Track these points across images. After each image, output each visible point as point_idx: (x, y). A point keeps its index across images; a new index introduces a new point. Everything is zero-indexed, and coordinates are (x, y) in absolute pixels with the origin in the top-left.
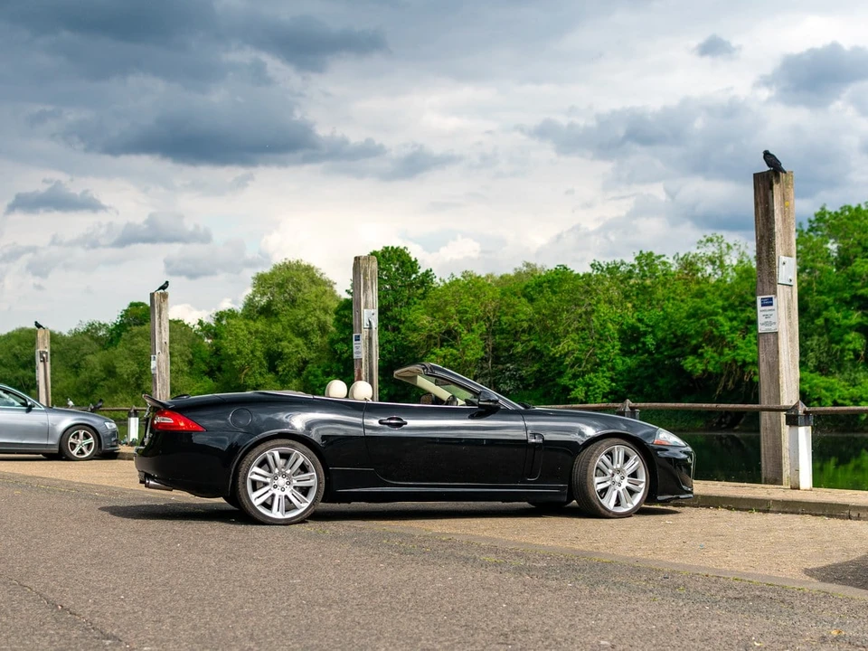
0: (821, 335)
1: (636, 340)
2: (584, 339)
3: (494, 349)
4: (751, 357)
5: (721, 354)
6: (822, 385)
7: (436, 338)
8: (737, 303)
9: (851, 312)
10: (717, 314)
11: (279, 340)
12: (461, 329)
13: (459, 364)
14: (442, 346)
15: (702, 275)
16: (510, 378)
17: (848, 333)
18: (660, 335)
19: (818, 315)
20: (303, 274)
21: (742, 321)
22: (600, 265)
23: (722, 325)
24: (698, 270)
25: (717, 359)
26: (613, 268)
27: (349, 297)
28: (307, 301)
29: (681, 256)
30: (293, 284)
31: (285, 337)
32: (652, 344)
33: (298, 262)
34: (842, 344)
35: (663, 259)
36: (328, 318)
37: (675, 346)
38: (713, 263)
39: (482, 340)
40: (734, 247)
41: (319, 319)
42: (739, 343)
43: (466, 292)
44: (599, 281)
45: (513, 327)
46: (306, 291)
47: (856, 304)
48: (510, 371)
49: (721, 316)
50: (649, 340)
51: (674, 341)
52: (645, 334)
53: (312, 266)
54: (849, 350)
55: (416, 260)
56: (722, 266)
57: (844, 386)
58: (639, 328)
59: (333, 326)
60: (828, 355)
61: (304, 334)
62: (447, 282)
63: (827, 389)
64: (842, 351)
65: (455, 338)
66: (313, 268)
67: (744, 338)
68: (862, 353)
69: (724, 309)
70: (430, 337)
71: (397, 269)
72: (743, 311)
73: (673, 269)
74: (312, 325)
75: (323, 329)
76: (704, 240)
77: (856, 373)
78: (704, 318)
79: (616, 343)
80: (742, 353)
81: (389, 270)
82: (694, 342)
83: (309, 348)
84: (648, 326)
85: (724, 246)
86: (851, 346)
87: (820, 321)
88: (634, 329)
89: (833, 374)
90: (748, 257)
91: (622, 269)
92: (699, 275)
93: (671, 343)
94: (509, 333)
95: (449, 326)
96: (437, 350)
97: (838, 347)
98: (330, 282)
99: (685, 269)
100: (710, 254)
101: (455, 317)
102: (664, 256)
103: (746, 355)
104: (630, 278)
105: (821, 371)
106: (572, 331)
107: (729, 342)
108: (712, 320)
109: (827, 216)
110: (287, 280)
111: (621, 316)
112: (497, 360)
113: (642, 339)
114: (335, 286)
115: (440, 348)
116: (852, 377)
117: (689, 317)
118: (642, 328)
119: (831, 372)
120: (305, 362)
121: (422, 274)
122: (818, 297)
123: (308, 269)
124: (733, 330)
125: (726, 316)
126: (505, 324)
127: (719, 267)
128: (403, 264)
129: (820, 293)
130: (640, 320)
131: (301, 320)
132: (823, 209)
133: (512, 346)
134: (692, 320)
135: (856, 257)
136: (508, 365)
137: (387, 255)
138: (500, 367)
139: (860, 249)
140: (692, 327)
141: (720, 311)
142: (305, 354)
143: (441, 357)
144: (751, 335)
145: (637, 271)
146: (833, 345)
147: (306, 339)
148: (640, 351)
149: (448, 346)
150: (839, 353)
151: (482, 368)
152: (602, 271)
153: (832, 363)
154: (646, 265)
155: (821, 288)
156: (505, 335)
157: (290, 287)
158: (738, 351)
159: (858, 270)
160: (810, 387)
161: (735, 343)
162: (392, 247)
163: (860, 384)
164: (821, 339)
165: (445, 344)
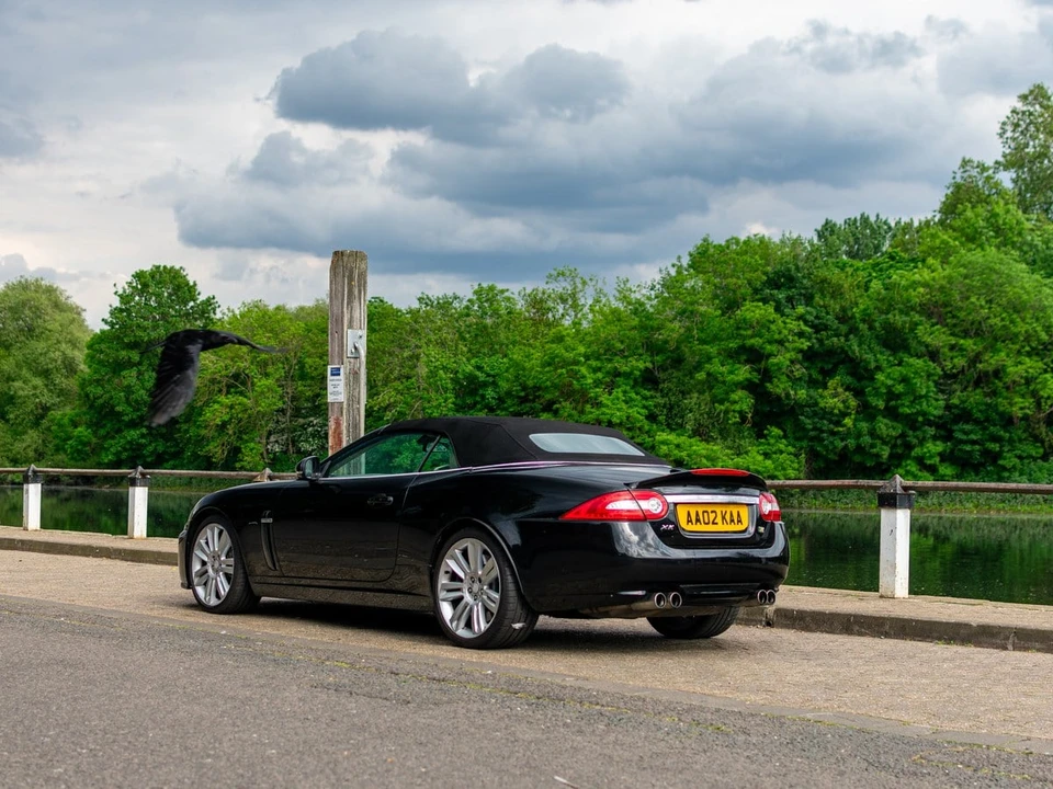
0: (701, 392)
1: (473, 392)
2: (409, 389)
3: (294, 399)
4: (620, 418)
5: (582, 412)
6: (704, 452)
7: (219, 382)
8: (602, 351)
9: (738, 366)
10: (576, 363)
11: (10, 379)
12: (253, 371)
13: (250, 417)
14: (228, 393)
15: (554, 316)
16: (313, 436)
17: (733, 391)
18: (504, 385)
19: (698, 367)
20: (44, 297)
21: (608, 373)
22: (428, 298)
23: (584, 377)
24: (549, 309)
25: (576, 418)
26: (445, 303)
27: (107, 328)
28: (50, 331)
29: (528, 291)
30: (30, 308)
31: (19, 375)
32: (493, 398)
33: (37, 280)
34: (727, 404)
35: (506, 294)
36: (76, 353)
37: (524, 400)
38: (564, 301)
39: (279, 386)
40: (589, 282)
41: (64, 353)
42: (604, 399)
43: (261, 326)
44: (428, 318)
45: (319, 372)
46: (47, 318)
47: (744, 357)
48: (313, 426)
49: (582, 366)
50: (490, 393)
51: (523, 394)
52: (485, 385)
53: (55, 286)
54: (734, 411)
55: (195, 284)
56: (575, 306)
57: (727, 455)
58: (476, 377)
59: (85, 363)
60: (709, 417)
61: (46, 374)
62: (237, 312)
63: (708, 458)
64: (726, 412)
65: (244, 383)
66: (56, 290)
67: (610, 394)
68: (750, 415)
69: (587, 358)
70: (213, 381)
71: (170, 295)
72: (610, 360)
73: (518, 307)
74: (56, 361)
75: (70, 367)
76: (555, 273)
77: (740, 439)
78: (562, 367)
79: (449, 395)
80: (607, 411)
81: (158, 296)
82: (548, 396)
83: (50, 391)
84: (488, 375)
85: (578, 281)
86: (737, 407)
87: (701, 376)
88: (471, 378)
89: (714, 440)
90: (605, 296)
91: (456, 304)
92: (550, 315)
93: (519, 397)
94: (313, 378)
95: (239, 368)
96: (222, 399)
97: (722, 407)
98: (77, 307)
99: (534, 307)
100: (561, 290)
101: (246, 357)
102: (507, 290)
103: (612, 415)
104: (468, 315)
105: (700, 436)
106: (395, 379)
107: (591, 398)
108: (572, 370)
109: (712, 250)
110: (24, 304)
111: (455, 362)
112: (297, 413)
113: (481, 392)
114: (83, 314)
115: (226, 395)
116: (736, 444)
117: (544, 365)
118: (481, 376)
119: (712, 437)
120: (46, 408)
121: (203, 303)
122: (700, 347)
123: (50, 290)
124: (597, 383)
125: (590, 367)
126: (310, 367)
127: (571, 306)
128: (178, 288)
129: (703, 342)
130: (479, 368)
131: (41, 354)
132: (705, 240)
133: (318, 395)
134: (547, 369)
135: (745, 300)
136: (312, 419)
137: (158, 276)
138: (301, 421)
139: (750, 291)
140: (547, 377)
141: (582, 359)
142: (47, 399)
143: (227, 406)
144: (620, 390)
145: (476, 308)
146: (716, 405)
147: (47, 377)
148: (479, 406)
149: (236, 393)
150: (722, 415)
151: (278, 422)
152: (432, 306)
153: (714, 426)
154: (486, 301)
155: (703, 336)
156: (309, 382)
157: (27, 312)
158: (604, 409)
159: (749, 315)
160: (689, 456)
161: (600, 399)
162: (165, 267)
163: (746, 453)
164: (702, 397)
165: (232, 390)
